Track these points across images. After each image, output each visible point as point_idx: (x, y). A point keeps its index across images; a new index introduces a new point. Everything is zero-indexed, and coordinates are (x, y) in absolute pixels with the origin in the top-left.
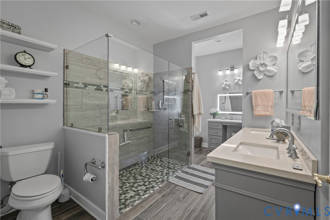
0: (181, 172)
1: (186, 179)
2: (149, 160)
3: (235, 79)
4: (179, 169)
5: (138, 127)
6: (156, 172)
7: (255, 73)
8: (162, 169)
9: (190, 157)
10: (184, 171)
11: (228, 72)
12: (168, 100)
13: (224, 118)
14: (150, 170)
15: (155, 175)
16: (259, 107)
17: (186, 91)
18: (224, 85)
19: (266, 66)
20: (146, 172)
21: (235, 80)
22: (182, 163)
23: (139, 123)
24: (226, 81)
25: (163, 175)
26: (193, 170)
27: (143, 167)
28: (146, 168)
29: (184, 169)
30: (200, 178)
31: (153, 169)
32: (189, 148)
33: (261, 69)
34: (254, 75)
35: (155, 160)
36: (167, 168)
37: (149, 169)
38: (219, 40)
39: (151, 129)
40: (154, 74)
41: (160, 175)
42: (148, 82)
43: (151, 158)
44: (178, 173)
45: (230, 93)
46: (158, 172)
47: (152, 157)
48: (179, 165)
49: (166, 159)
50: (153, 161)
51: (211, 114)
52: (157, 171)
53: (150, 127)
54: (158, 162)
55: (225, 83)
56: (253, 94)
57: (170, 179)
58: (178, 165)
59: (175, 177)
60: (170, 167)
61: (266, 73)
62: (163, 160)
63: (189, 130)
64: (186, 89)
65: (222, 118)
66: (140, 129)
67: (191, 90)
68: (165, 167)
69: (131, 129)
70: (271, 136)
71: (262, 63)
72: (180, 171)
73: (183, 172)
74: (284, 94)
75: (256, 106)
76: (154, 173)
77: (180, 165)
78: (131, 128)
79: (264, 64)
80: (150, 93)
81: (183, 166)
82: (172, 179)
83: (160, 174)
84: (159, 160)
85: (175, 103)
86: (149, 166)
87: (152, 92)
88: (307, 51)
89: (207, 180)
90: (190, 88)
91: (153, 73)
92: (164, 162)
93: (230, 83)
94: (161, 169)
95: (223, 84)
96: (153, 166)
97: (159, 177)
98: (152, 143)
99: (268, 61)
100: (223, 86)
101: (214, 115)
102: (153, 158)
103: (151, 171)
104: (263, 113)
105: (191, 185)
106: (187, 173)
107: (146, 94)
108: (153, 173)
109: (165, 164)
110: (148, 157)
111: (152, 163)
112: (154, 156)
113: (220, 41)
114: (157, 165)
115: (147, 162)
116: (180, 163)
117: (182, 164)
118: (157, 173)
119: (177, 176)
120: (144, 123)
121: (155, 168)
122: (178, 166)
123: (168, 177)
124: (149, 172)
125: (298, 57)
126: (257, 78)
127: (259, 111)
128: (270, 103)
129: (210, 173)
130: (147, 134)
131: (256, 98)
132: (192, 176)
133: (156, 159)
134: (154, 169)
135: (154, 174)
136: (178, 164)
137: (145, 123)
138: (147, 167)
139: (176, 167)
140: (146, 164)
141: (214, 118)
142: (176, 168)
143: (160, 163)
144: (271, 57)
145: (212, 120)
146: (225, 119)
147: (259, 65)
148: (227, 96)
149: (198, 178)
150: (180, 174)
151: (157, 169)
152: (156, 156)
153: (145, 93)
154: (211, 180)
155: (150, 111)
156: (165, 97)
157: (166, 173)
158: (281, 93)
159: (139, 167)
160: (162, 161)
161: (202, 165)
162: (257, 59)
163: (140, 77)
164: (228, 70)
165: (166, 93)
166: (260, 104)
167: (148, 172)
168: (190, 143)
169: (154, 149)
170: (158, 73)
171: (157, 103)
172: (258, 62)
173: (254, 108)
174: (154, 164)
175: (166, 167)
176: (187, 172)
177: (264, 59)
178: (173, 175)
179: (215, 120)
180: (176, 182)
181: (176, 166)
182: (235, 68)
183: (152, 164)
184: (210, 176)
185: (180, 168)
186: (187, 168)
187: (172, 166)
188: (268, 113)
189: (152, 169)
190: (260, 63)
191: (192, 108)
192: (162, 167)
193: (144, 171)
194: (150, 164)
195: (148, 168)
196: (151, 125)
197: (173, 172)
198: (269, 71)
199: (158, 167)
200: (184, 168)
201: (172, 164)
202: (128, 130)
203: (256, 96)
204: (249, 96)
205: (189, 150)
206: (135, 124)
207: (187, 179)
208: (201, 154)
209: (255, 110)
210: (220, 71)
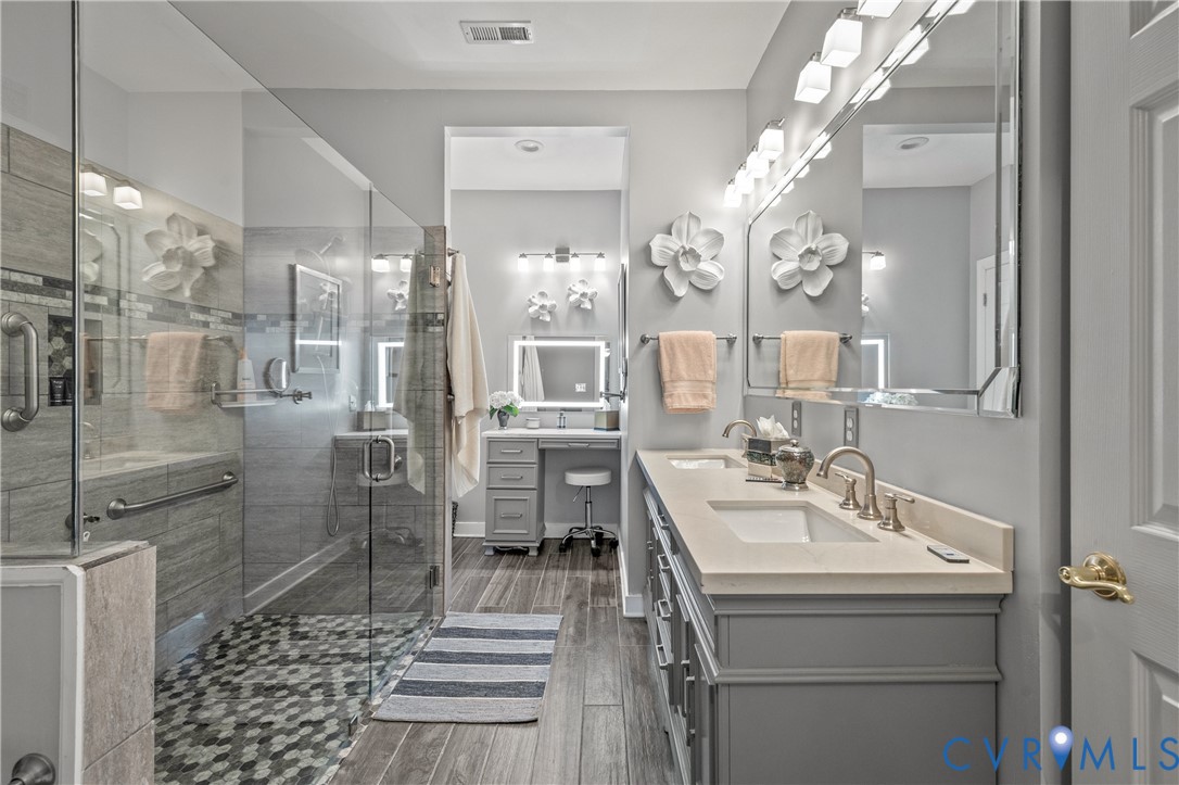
0: (415, 660)
1: (449, 683)
2: (224, 646)
3: (571, 292)
4: (398, 648)
5: (160, 494)
6: (291, 694)
7: (669, 275)
8: (317, 670)
9: (436, 589)
10: (427, 654)
11: (550, 265)
12: (312, 355)
13: (536, 424)
14: (254, 696)
15: (293, 711)
16: (682, 384)
17: (420, 322)
18: (537, 308)
19: (697, 258)
20: (231, 712)
21: (569, 295)
22: (401, 622)
23: (165, 471)
24: (542, 294)
25: (337, 698)
26: (459, 636)
27: (201, 693)
28: (225, 694)
29: (421, 644)
30: (500, 663)
31: (268, 683)
32: (434, 553)
33: (685, 267)
34: (663, 282)
35: (262, 639)
36: (338, 659)
37: (246, 693)
38: (532, 145)
39: (232, 494)
40: (245, 230)
41: (317, 704)
42: (210, 262)
43: (237, 635)
44: (404, 667)
45: (536, 338)
46: (306, 694)
47: (238, 629)
48: (392, 632)
49: (320, 621)
50: (253, 649)
51: (493, 410)
52: (292, 690)
53: (227, 486)
54: (284, 645)
55: (538, 301)
56: (662, 343)
57: (379, 706)
58: (387, 633)
59: (396, 691)
60: (353, 650)
61: (694, 279)
62: (307, 629)
63: (434, 479)
64: (419, 311)
65: (531, 425)
66: (170, 502)
67: (441, 317)
68: (328, 660)
69: (122, 507)
70: (822, 473)
71: (687, 248)
72: (408, 659)
73: (424, 656)
74: (739, 346)
75: (672, 381)
76: (285, 704)
77: (398, 633)
78: (121, 501)
79: (692, 251)
80: (225, 321)
81: (410, 631)
82: (388, 705)
83: (315, 699)
84: (285, 632)
85: (338, 367)
86: (236, 680)
87: (236, 316)
88: (788, 232)
89: (530, 663)
90: (437, 311)
91: (240, 223)
92: (316, 637)
93: (554, 302)
94: (313, 676)
95: (531, 304)
96: (265, 672)
97: (317, 713)
98: (239, 559)
99: (700, 244)
100: (531, 310)
101: (503, 414)
102: (247, 635)
103: (260, 700)
104: (692, 404)
105: (481, 702)
106: (442, 657)
107: (206, 324)
108: (277, 707)
109: (322, 648)
110: (220, 635)
111: (250, 658)
112: (250, 618)
113: (534, 149)
114: (284, 661)
115: (218, 663)
116: (395, 621)
117: (402, 624)
118: (295, 698)
119: (402, 682)
120: (197, 469)
121: (273, 676)
122: (391, 637)
123: (364, 703)
124: (254, 707)
125: (771, 244)
126: (673, 293)
127: (682, 396)
128: (710, 372)
129: (528, 632)
130: (209, 521)
131: (672, 358)
132: (466, 662)
133: (263, 633)
134: (274, 682)
135: (283, 711)
136: (387, 627)
137: (199, 467)
138: (229, 683)
139: (384, 645)
140: (215, 674)
141: (502, 424)
142: (386, 651)
143: (294, 646)
144: (708, 232)
145: (497, 432)
146: (541, 427)
147: (678, 251)
148: (531, 347)
149: (492, 663)
150: (411, 668)
151: (293, 681)
152: (259, 619)
153: (201, 317)
154: (543, 655)
155: (224, 409)
156: (298, 342)
157: (349, 685)
158: (731, 342)
159: (175, 701)
160: (304, 636)
161: (487, 610)
162: (670, 234)
163: (159, 233)
164: (549, 255)
165: (301, 324)
166: (684, 374)
167: (241, 708)
168: (439, 532)
169: (245, 588)
170: (272, 228)
171: (262, 368)
172: (675, 243)
173: (668, 386)
174: (264, 661)
175: (335, 655)
176: (441, 654)
177: (692, 236)
178: (386, 683)
179: (505, 432)
180: (410, 711)
181: (381, 639)
182: (572, 252)
183: (253, 663)
184: (535, 644)
185: (403, 644)
186: (435, 636)
187: (364, 643)
188: (704, 403)
189: (259, 690)
190: (683, 247)
191: (449, 390)
192: (314, 663)
193: (220, 710)
194: (241, 667)
195: (238, 688)
196: (230, 474)
197: (381, 671)
198: (702, 276)
199: (292, 667)
200: (421, 640)
201: (361, 636)
202: (102, 515)
203: (672, 349)
204: (647, 349)
205: (433, 561)
206: (143, 480)
207: (454, 683)
208: (465, 568)
209: (671, 395)
210: (523, 256)
